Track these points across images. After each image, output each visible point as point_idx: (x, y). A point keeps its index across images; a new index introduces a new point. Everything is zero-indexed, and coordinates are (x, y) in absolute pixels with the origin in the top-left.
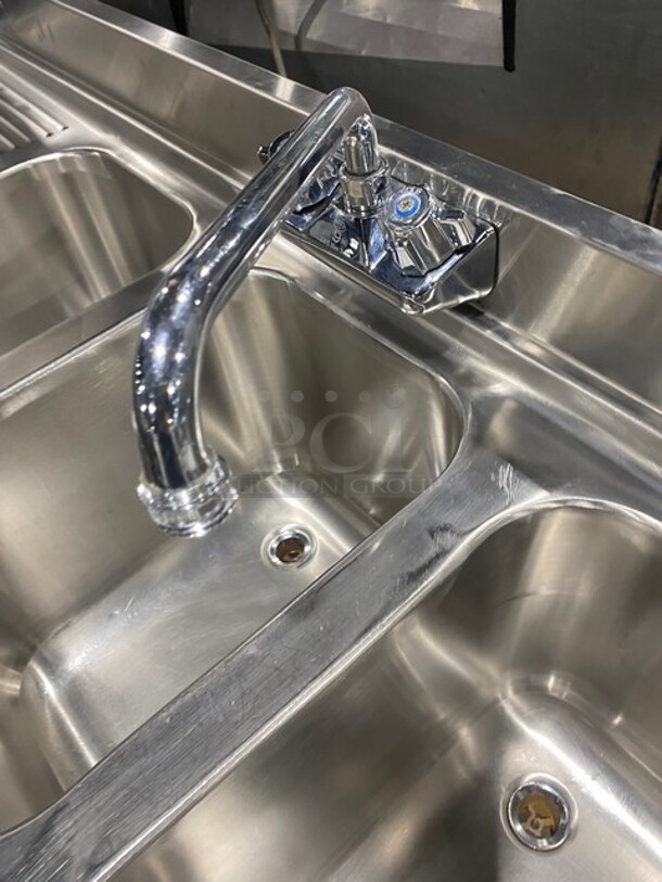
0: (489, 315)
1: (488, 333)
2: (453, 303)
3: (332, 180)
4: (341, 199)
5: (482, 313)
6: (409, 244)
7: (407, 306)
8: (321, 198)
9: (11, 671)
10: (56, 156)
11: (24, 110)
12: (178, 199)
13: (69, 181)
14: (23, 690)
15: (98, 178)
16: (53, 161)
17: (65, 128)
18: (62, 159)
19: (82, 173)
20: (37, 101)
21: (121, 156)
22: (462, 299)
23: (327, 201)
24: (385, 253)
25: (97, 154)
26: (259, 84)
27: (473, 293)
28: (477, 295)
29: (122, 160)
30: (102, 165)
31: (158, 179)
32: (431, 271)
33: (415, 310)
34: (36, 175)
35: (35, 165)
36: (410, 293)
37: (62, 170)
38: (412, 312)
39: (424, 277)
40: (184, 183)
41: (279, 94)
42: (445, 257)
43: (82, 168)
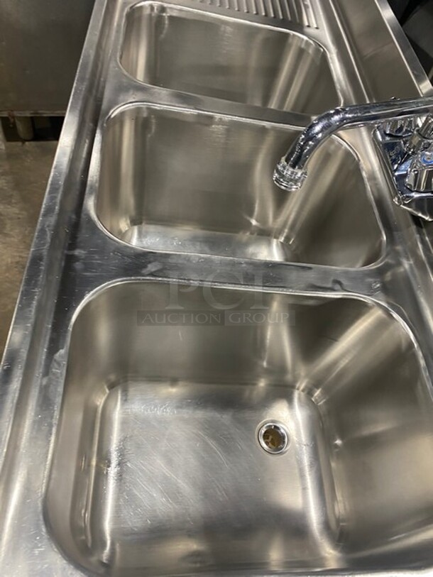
0: (424, 231)
1: (418, 236)
2: (415, 213)
3: (410, 131)
4: (407, 141)
5: (421, 227)
6: (417, 174)
7: (396, 199)
8: (400, 135)
9: (129, 222)
10: (305, 38)
11: (306, 7)
12: (340, 95)
13: (301, 53)
14: (126, 231)
15: (313, 61)
16: (303, 39)
17: (317, 28)
18: (307, 41)
19: (308, 53)
20: (315, 7)
21: (331, 58)
22: (420, 215)
23: (401, 137)
24: (405, 172)
25: (322, 50)
26: (415, 72)
27: (427, 216)
28: (427, 218)
29: (330, 61)
30: (320, 56)
31: (339, 79)
32: (417, 191)
33: (398, 202)
34: (290, 40)
35: (294, 35)
36: (402, 193)
37: (303, 46)
38: (397, 203)
39: (412, 192)
40: (347, 89)
41: (421, 87)
42: (426, 190)
43: (311, 51)
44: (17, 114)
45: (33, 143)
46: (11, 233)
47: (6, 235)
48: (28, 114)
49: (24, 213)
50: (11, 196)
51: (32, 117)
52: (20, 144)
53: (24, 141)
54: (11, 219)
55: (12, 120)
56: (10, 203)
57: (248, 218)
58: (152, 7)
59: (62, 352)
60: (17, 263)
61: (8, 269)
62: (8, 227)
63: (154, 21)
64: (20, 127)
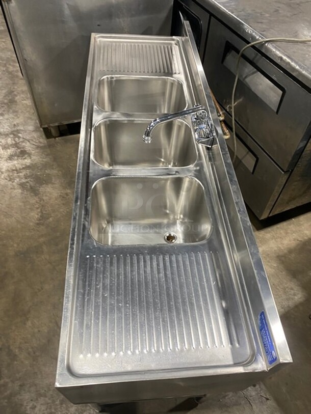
10: (173, 79)
12: (187, 102)
21: (184, 86)
25: (180, 83)
28: (210, 146)
29: (184, 88)
30: (179, 85)
35: (168, 79)
37: (173, 82)
43: (176, 84)
44: (51, 125)
45: (60, 138)
46: (55, 182)
47: (53, 184)
48: (57, 124)
49: (60, 172)
50: (53, 165)
51: (58, 126)
52: (53, 139)
53: (55, 137)
54: (54, 176)
55: (49, 128)
56: (53, 169)
57: (160, 159)
58: (108, 78)
59: (89, 198)
60: (60, 196)
61: (56, 199)
62: (53, 180)
63: (109, 83)
64: (53, 131)
